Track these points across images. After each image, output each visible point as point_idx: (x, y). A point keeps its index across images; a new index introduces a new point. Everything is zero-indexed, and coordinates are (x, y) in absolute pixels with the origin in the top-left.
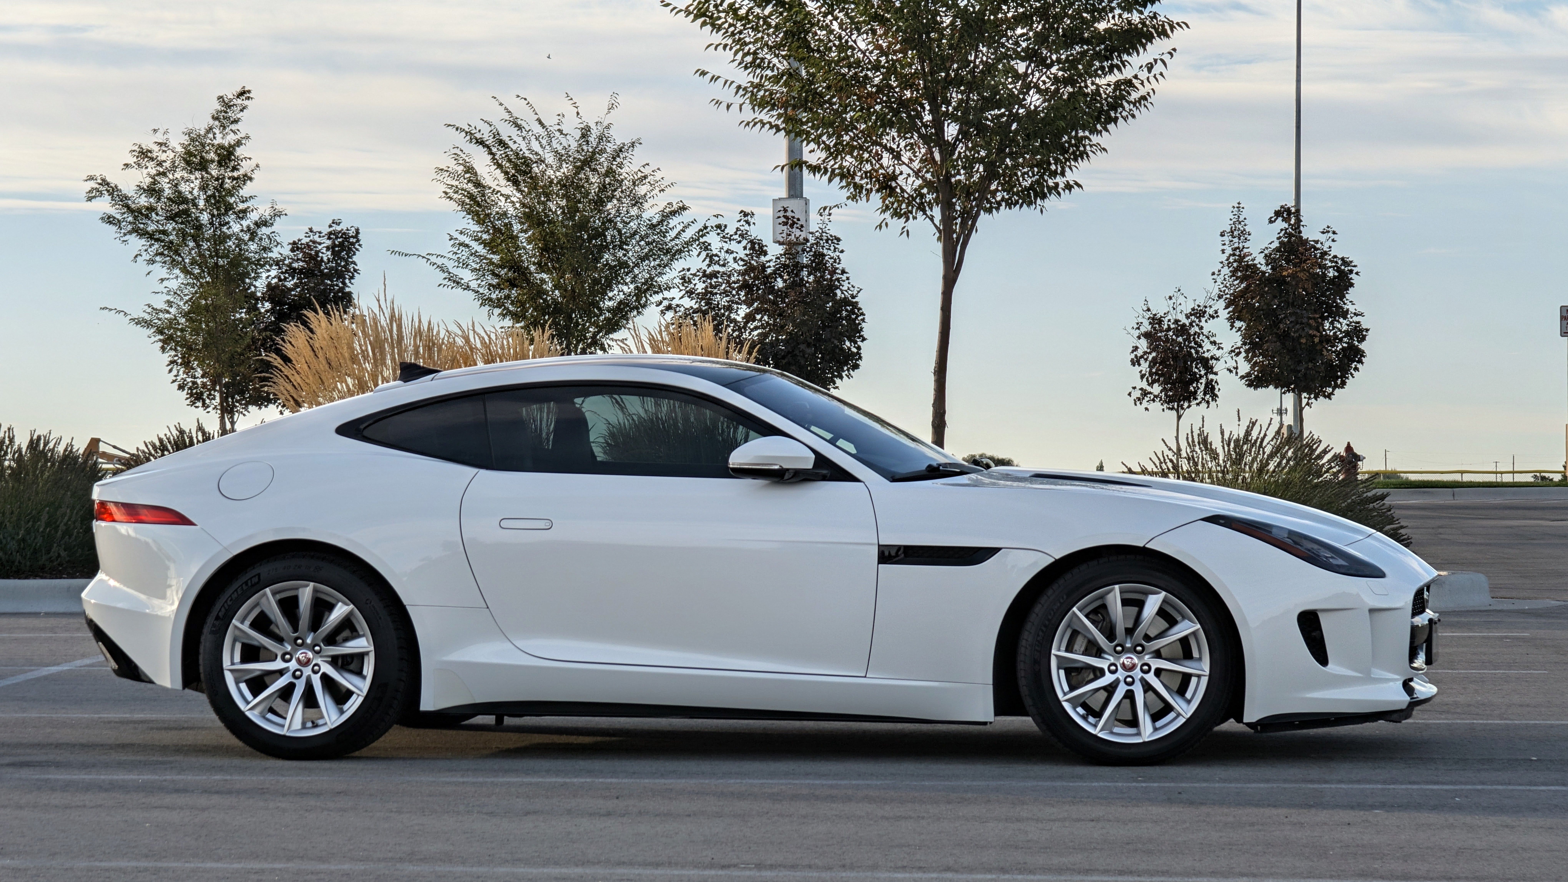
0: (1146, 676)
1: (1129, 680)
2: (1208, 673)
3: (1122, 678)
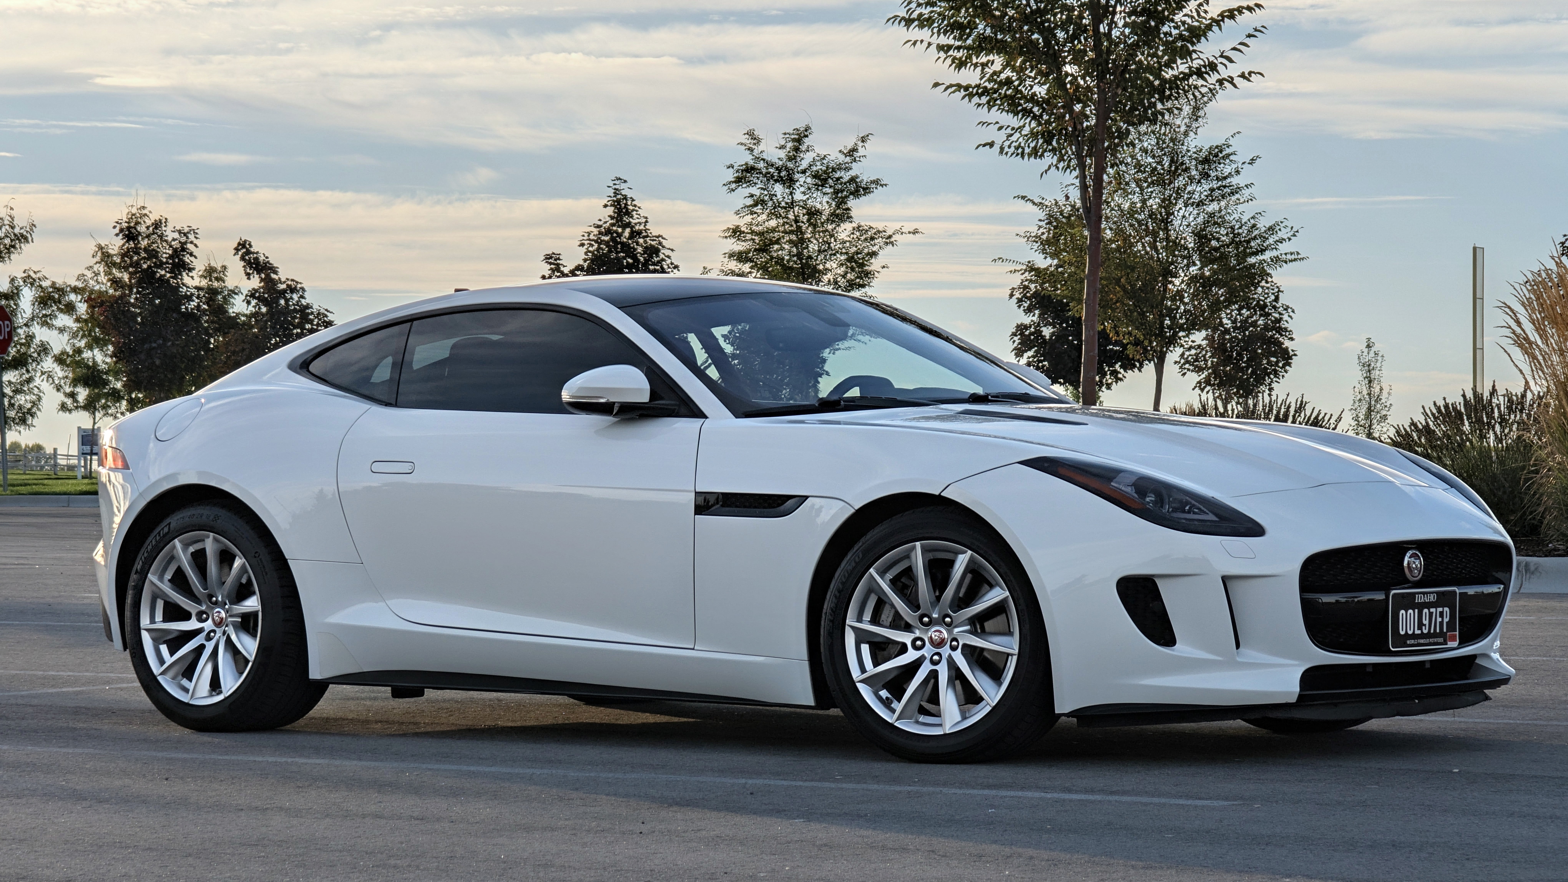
0: (954, 654)
1: (936, 658)
2: (1016, 652)
3: (928, 656)
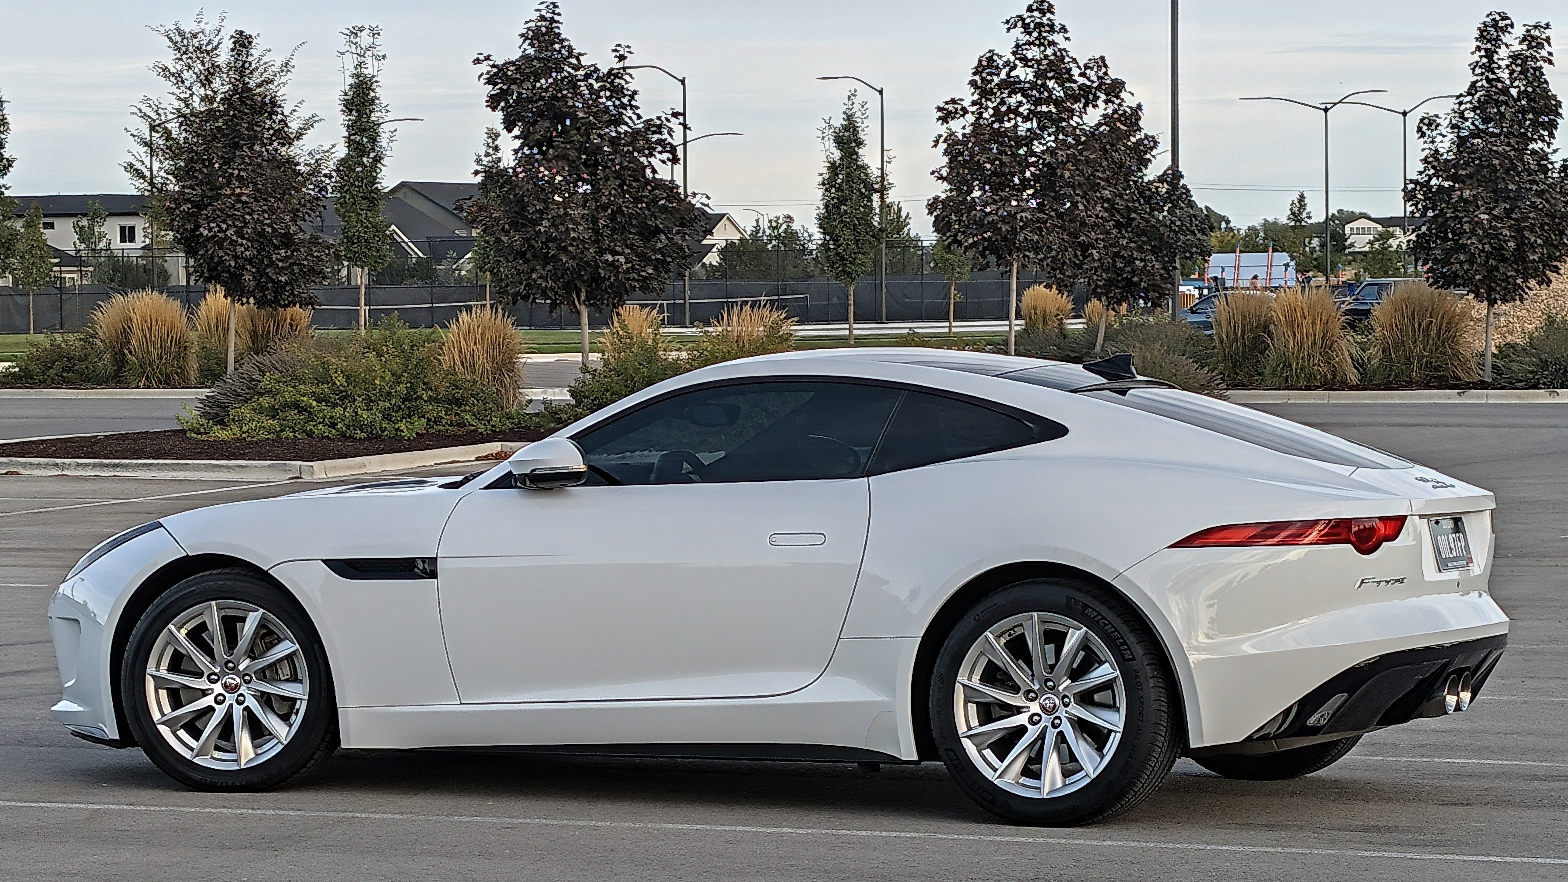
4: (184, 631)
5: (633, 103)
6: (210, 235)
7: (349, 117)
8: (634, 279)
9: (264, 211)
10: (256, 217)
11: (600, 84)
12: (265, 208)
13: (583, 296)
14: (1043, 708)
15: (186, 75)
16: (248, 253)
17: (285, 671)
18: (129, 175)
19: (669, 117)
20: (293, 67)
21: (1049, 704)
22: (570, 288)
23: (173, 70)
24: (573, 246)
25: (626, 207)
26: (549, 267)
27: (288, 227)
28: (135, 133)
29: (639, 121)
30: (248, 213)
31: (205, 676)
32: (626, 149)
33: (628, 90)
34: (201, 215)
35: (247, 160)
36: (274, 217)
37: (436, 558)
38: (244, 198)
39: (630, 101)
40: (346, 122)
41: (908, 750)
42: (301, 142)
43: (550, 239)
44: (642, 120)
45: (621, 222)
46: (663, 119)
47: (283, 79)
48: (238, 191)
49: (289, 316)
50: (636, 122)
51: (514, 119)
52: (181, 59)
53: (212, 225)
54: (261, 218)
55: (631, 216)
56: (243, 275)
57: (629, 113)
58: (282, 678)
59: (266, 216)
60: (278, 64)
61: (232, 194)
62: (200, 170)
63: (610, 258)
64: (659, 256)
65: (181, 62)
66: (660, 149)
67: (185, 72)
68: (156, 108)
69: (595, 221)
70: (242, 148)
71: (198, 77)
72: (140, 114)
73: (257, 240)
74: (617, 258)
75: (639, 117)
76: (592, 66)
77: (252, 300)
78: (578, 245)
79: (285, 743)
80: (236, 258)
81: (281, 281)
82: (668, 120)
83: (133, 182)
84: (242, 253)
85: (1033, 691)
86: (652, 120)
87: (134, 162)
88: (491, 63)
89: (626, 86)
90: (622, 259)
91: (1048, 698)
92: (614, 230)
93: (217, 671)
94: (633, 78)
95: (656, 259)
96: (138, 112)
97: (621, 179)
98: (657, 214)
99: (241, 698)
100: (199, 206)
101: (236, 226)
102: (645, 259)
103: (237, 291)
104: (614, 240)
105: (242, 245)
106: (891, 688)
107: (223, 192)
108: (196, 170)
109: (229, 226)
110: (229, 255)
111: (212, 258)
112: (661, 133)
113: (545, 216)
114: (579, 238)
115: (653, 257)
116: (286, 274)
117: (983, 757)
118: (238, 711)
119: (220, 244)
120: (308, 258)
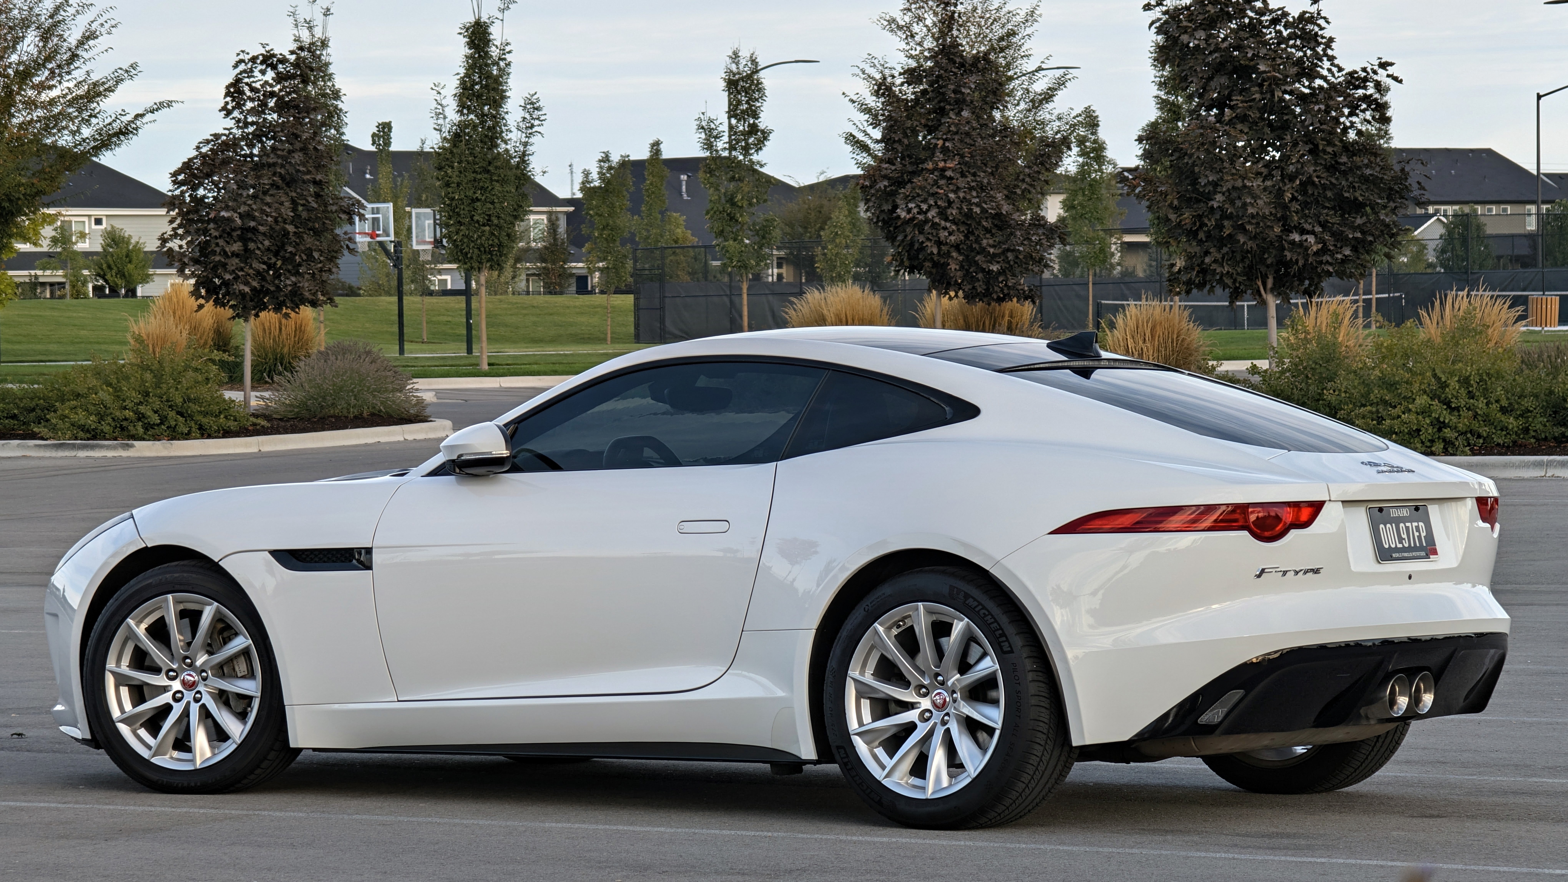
4: (144, 626)
5: (1330, 52)
6: (908, 217)
7: (1161, 73)
8: (1327, 262)
9: (971, 189)
10: (961, 195)
11: (1289, 31)
12: (973, 184)
13: (1270, 283)
14: (934, 704)
15: (916, 28)
16: (952, 238)
17: (241, 667)
18: (849, 148)
19: (1376, 68)
20: (1040, 16)
21: (939, 701)
22: (1251, 274)
23: (902, 23)
24: (1251, 224)
25: (1318, 177)
26: (1225, 250)
27: (999, 207)
28: (855, 98)
29: (1340, 74)
30: (952, 191)
31: (163, 672)
32: (1316, 108)
33: (1323, 37)
34: (899, 194)
35: (953, 128)
36: (984, 194)
37: (371, 548)
38: (949, 173)
39: (1324, 50)
40: (1158, 79)
41: (807, 750)
42: (1050, 106)
43: (1225, 216)
44: (1344, 73)
45: (1313, 194)
46: (1369, 70)
47: (1029, 31)
48: (941, 164)
49: (1007, 313)
50: (1337, 75)
51: (1186, 75)
52: (909, 10)
53: (911, 205)
54: (968, 197)
55: (1324, 187)
56: (949, 264)
57: (1326, 64)
58: (239, 675)
59: (974, 194)
60: (1023, 13)
61: (935, 169)
62: (899, 141)
63: (1296, 237)
64: (1359, 235)
65: (910, 14)
66: (1364, 106)
67: (915, 25)
68: (880, 68)
69: (1280, 193)
70: (948, 114)
71: (929, 30)
72: (863, 76)
73: (963, 223)
74: (1304, 237)
75: (1340, 69)
76: (1279, 9)
77: (961, 293)
78: (1258, 223)
79: (239, 742)
80: (939, 243)
81: (993, 271)
82: (1375, 72)
83: (855, 156)
84: (946, 237)
85: (923, 686)
86: (1356, 72)
87: (856, 133)
88: (1164, 9)
89: (1320, 33)
90: (1311, 239)
91: (939, 694)
92: (1305, 205)
93: (175, 667)
94: (1328, 22)
95: (1355, 238)
96: (861, 74)
97: (1312, 143)
98: (1356, 185)
99: (198, 696)
100: (899, 183)
101: (939, 207)
102: (1341, 239)
103: (943, 283)
104: (1306, 216)
105: (945, 228)
106: (788, 682)
107: (925, 166)
108: (894, 141)
109: (930, 206)
110: (931, 240)
111: (912, 244)
112: (1365, 88)
113: (1219, 189)
114: (1258, 213)
115: (1351, 236)
116: (998, 262)
117: (875, 757)
118: (195, 709)
119: (920, 226)
120: (1025, 242)
